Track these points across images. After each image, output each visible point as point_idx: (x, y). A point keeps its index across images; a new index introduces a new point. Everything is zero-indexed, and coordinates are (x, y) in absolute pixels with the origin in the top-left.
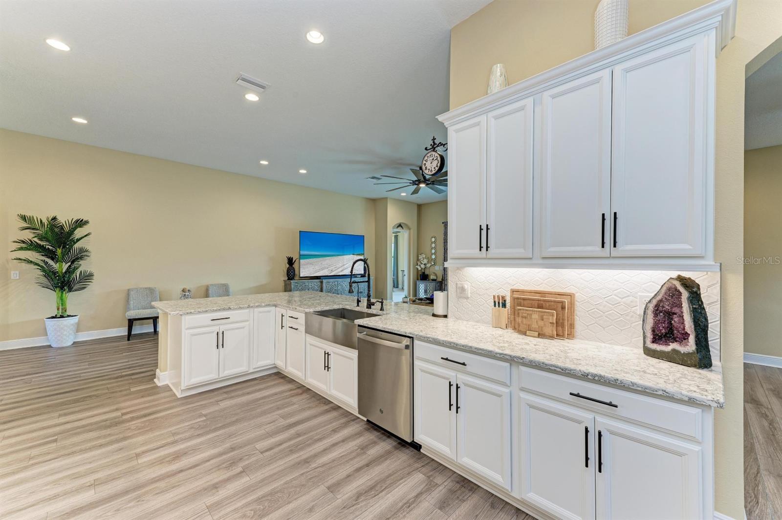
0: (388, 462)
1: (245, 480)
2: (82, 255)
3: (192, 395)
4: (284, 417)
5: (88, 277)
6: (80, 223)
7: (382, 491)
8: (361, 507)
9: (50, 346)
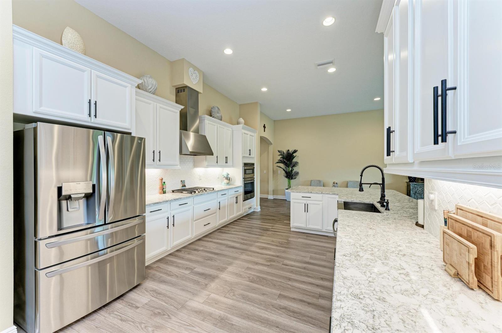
0: (322, 313)
1: (265, 268)
2: (296, 164)
3: (296, 231)
4: (311, 258)
5: (297, 174)
6: (295, 151)
7: (295, 318)
8: (278, 312)
9: (286, 200)
